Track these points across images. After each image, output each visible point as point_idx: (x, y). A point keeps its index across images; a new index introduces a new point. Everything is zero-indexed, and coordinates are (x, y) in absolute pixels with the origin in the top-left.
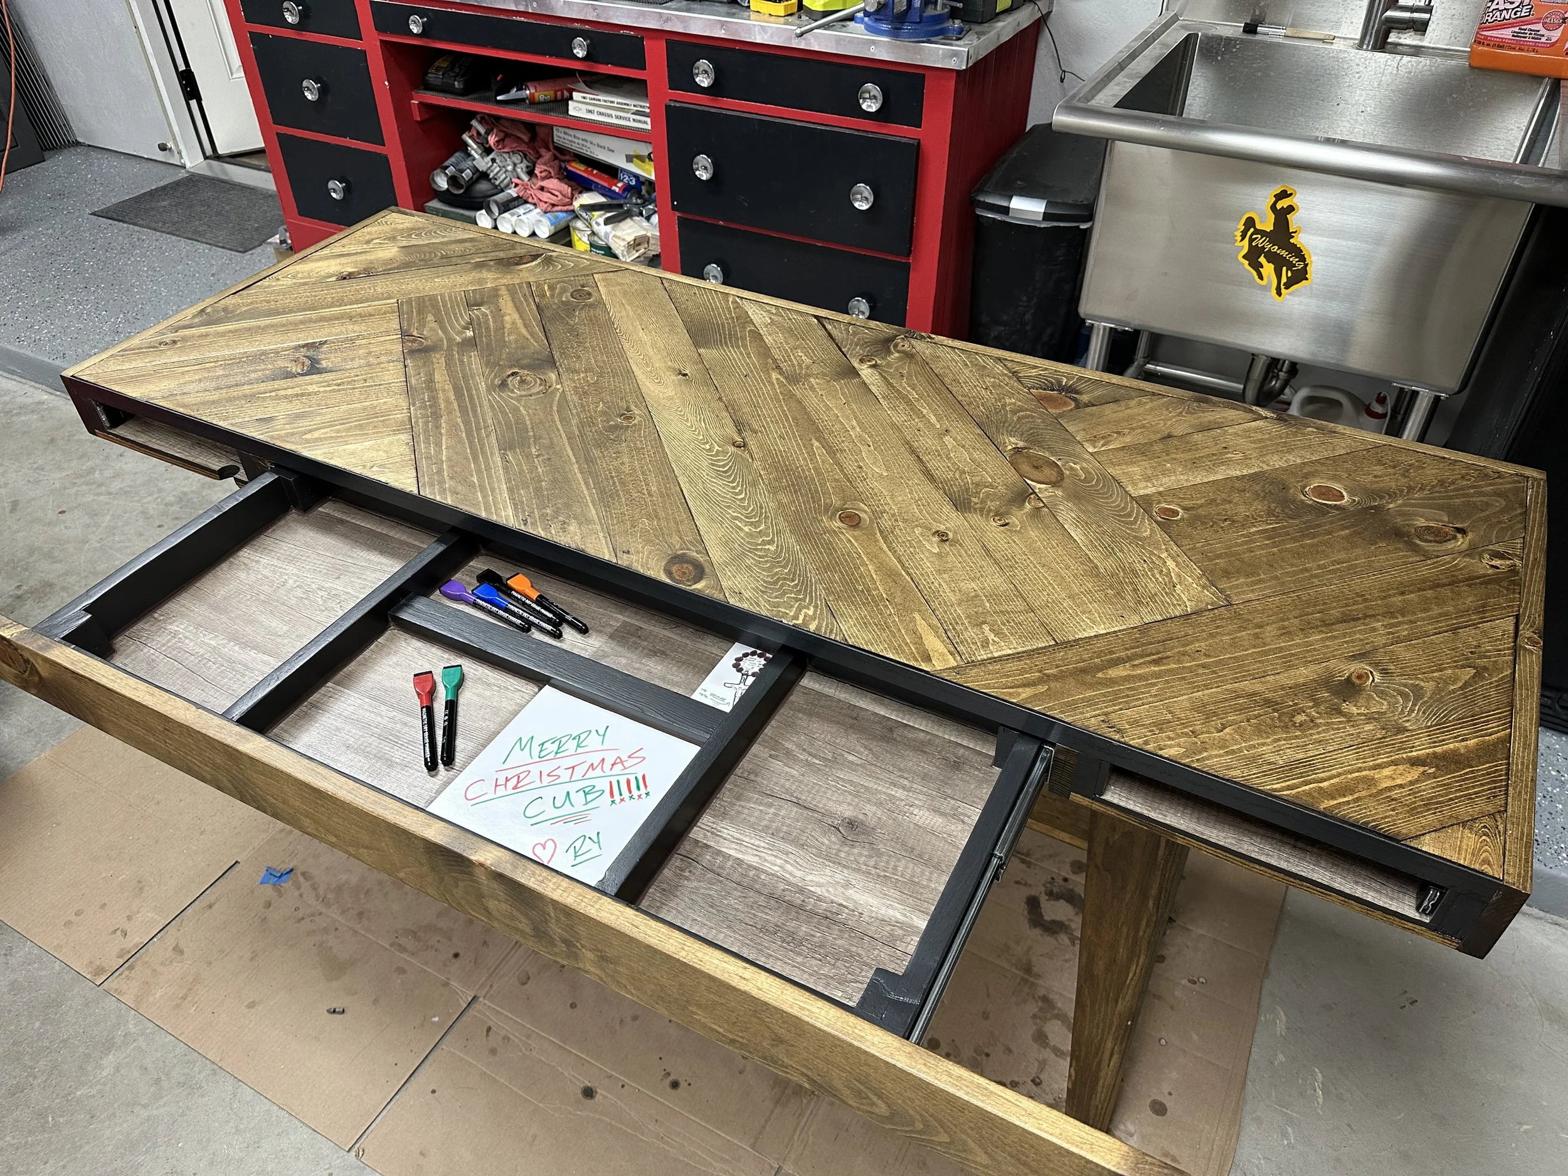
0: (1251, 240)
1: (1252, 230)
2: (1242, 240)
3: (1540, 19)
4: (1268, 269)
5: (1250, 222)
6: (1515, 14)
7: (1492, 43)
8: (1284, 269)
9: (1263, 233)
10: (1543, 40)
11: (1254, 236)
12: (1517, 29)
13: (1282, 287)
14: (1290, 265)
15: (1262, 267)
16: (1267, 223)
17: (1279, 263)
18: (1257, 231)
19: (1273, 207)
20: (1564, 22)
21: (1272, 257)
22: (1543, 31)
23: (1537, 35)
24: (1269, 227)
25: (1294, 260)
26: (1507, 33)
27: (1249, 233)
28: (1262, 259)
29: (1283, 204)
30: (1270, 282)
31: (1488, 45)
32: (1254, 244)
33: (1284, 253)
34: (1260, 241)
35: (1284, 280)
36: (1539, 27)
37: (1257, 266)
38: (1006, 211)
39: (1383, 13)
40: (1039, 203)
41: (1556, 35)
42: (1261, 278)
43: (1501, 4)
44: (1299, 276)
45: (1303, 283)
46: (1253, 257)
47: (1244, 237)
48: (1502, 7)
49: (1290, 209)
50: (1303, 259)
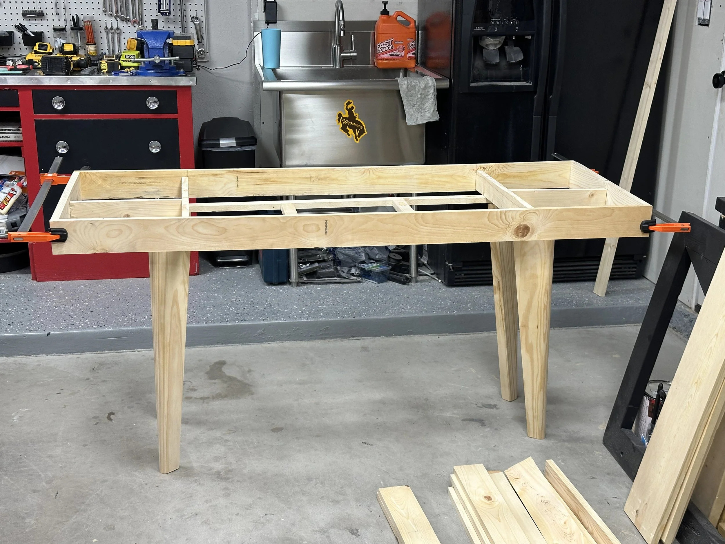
0: (342, 122)
1: (342, 118)
2: (339, 123)
3: (397, 49)
4: (351, 131)
5: (340, 115)
6: (388, 48)
7: (384, 59)
8: (356, 130)
9: (345, 118)
10: (400, 56)
11: (343, 120)
12: (390, 53)
13: (357, 137)
14: (358, 129)
15: (349, 131)
17: (354, 128)
18: (343, 118)
19: (347, 108)
20: (404, 49)
21: (351, 127)
22: (399, 53)
23: (398, 55)
24: (347, 116)
25: (359, 126)
26: (388, 55)
27: (341, 119)
28: (348, 128)
29: (349, 107)
30: (353, 136)
31: (383, 60)
32: (343, 123)
33: (355, 124)
34: (346, 122)
35: (357, 134)
36: (397, 51)
37: (346, 131)
38: (218, 145)
39: (340, 54)
40: (232, 139)
41: (403, 53)
42: (349, 135)
43: (383, 46)
44: (362, 132)
45: (364, 134)
46: (344, 128)
47: (339, 121)
48: (383, 47)
49: (353, 108)
50: (362, 125)
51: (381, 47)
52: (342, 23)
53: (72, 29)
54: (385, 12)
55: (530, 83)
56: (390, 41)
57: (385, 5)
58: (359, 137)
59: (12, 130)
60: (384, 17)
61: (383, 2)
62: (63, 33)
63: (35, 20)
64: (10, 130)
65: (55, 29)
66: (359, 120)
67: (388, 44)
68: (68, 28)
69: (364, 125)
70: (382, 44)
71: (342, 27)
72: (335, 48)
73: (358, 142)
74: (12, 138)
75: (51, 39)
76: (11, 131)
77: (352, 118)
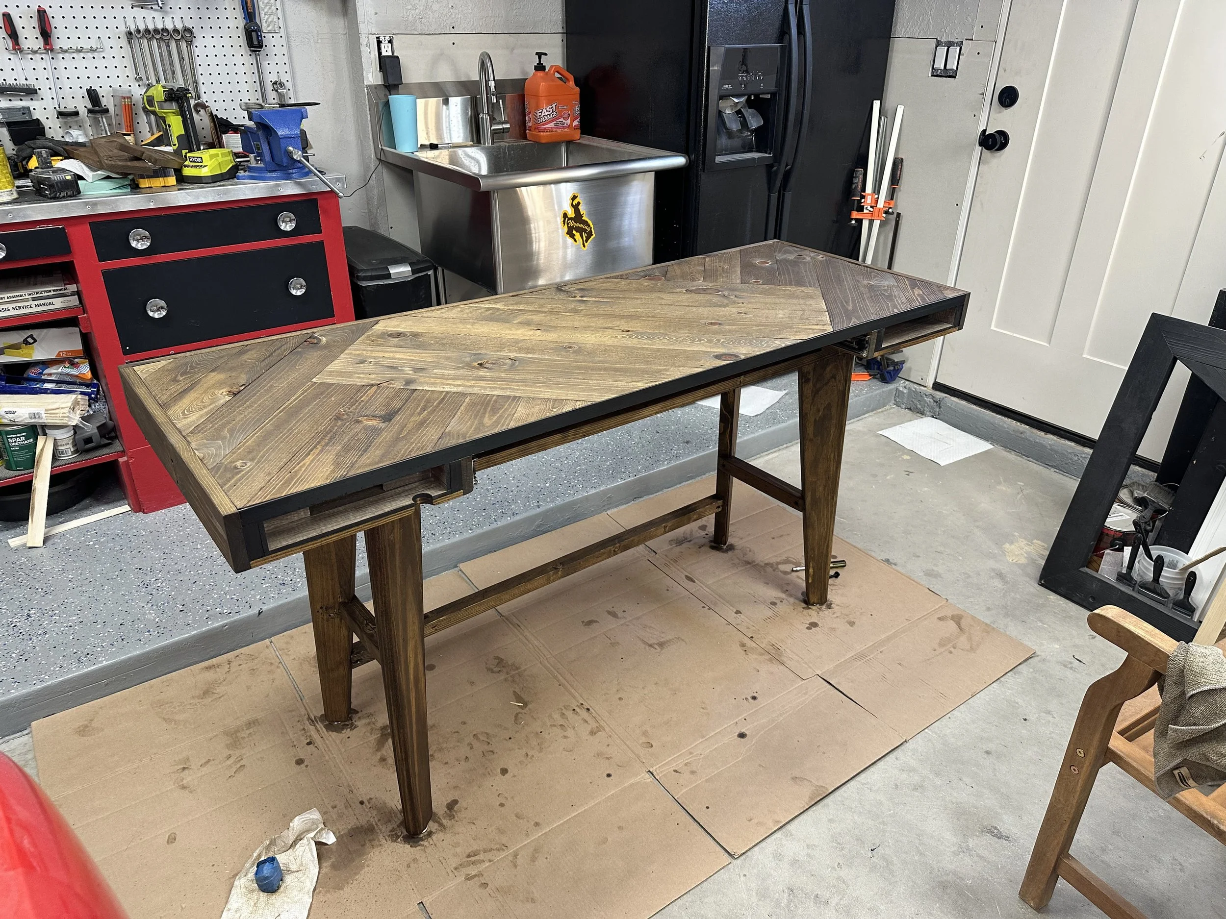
0: (568, 224)
1: (567, 219)
2: (564, 226)
3: (561, 116)
4: (577, 235)
5: (565, 215)
6: (552, 116)
7: (548, 131)
8: (583, 233)
9: (571, 219)
10: (565, 125)
11: (569, 222)
12: (555, 122)
13: (585, 242)
14: (585, 231)
15: (575, 236)
16: (571, 213)
18: (569, 219)
19: (572, 205)
20: (569, 116)
22: (564, 121)
23: (563, 124)
24: (573, 215)
25: (586, 227)
26: (552, 125)
27: (566, 221)
28: (574, 232)
29: (575, 202)
30: (579, 242)
31: (546, 132)
32: (569, 226)
33: (581, 226)
34: (572, 223)
35: (585, 239)
36: (562, 120)
37: (572, 236)
38: (389, 276)
39: (491, 127)
40: (405, 266)
41: (569, 122)
42: (576, 241)
43: (546, 112)
44: (590, 235)
45: (592, 237)
46: (570, 233)
47: (564, 223)
48: (546, 114)
49: (579, 203)
50: (589, 226)
51: (543, 114)
52: (492, 84)
53: (90, 111)
54: (540, 67)
55: (770, 154)
56: (554, 105)
57: (540, 58)
58: (587, 241)
59: (54, 291)
60: (540, 74)
61: (537, 54)
62: (76, 119)
63: (21, 100)
64: (50, 291)
65: (61, 114)
66: (587, 219)
67: (551, 110)
68: (83, 112)
69: (592, 226)
70: (544, 110)
71: (493, 89)
72: (482, 118)
73: (585, 249)
74: (58, 303)
75: (55, 130)
76: (52, 293)
77: (578, 217)
